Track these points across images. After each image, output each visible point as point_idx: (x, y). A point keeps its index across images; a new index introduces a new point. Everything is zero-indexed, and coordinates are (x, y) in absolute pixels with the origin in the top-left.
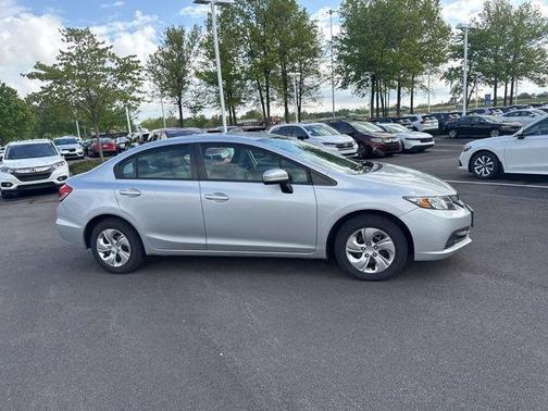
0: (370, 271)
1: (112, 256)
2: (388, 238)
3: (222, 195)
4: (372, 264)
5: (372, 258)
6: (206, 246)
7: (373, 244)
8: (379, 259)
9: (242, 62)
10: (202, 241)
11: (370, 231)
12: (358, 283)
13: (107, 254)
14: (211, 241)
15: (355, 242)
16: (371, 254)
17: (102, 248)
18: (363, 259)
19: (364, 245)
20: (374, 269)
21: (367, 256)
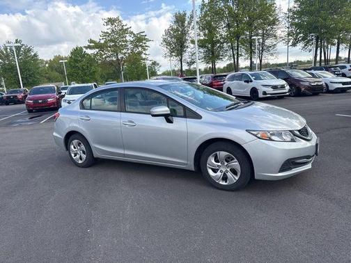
0: (224, 183)
1: (78, 156)
2: (236, 160)
3: (133, 122)
4: (225, 178)
5: (225, 174)
6: (124, 155)
7: (226, 163)
8: (230, 175)
9: (222, 31)
10: (121, 151)
11: (223, 154)
12: (215, 190)
13: (75, 155)
14: (127, 152)
15: (213, 161)
16: (224, 170)
17: (73, 151)
18: (219, 173)
19: (219, 164)
20: (226, 182)
21: (221, 172)
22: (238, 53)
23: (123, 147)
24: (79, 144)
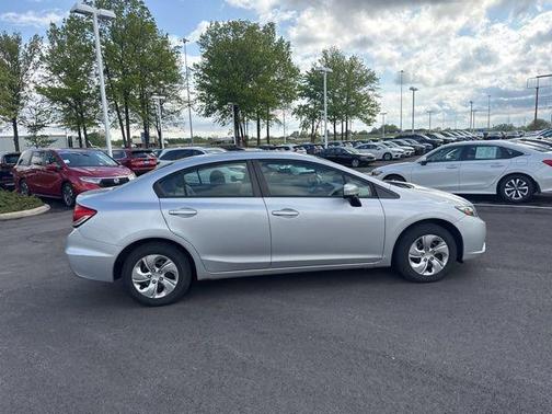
0: (428, 274)
1: (152, 286)
2: (444, 243)
3: (291, 210)
4: (430, 268)
5: (429, 262)
6: (271, 264)
7: (431, 249)
8: (435, 262)
10: (266, 259)
11: (429, 238)
14: (276, 259)
15: (416, 249)
16: (428, 258)
17: (139, 277)
18: (422, 263)
19: (423, 251)
20: (431, 271)
21: (425, 260)
22: (127, 118)
23: (271, 252)
24: (159, 263)
